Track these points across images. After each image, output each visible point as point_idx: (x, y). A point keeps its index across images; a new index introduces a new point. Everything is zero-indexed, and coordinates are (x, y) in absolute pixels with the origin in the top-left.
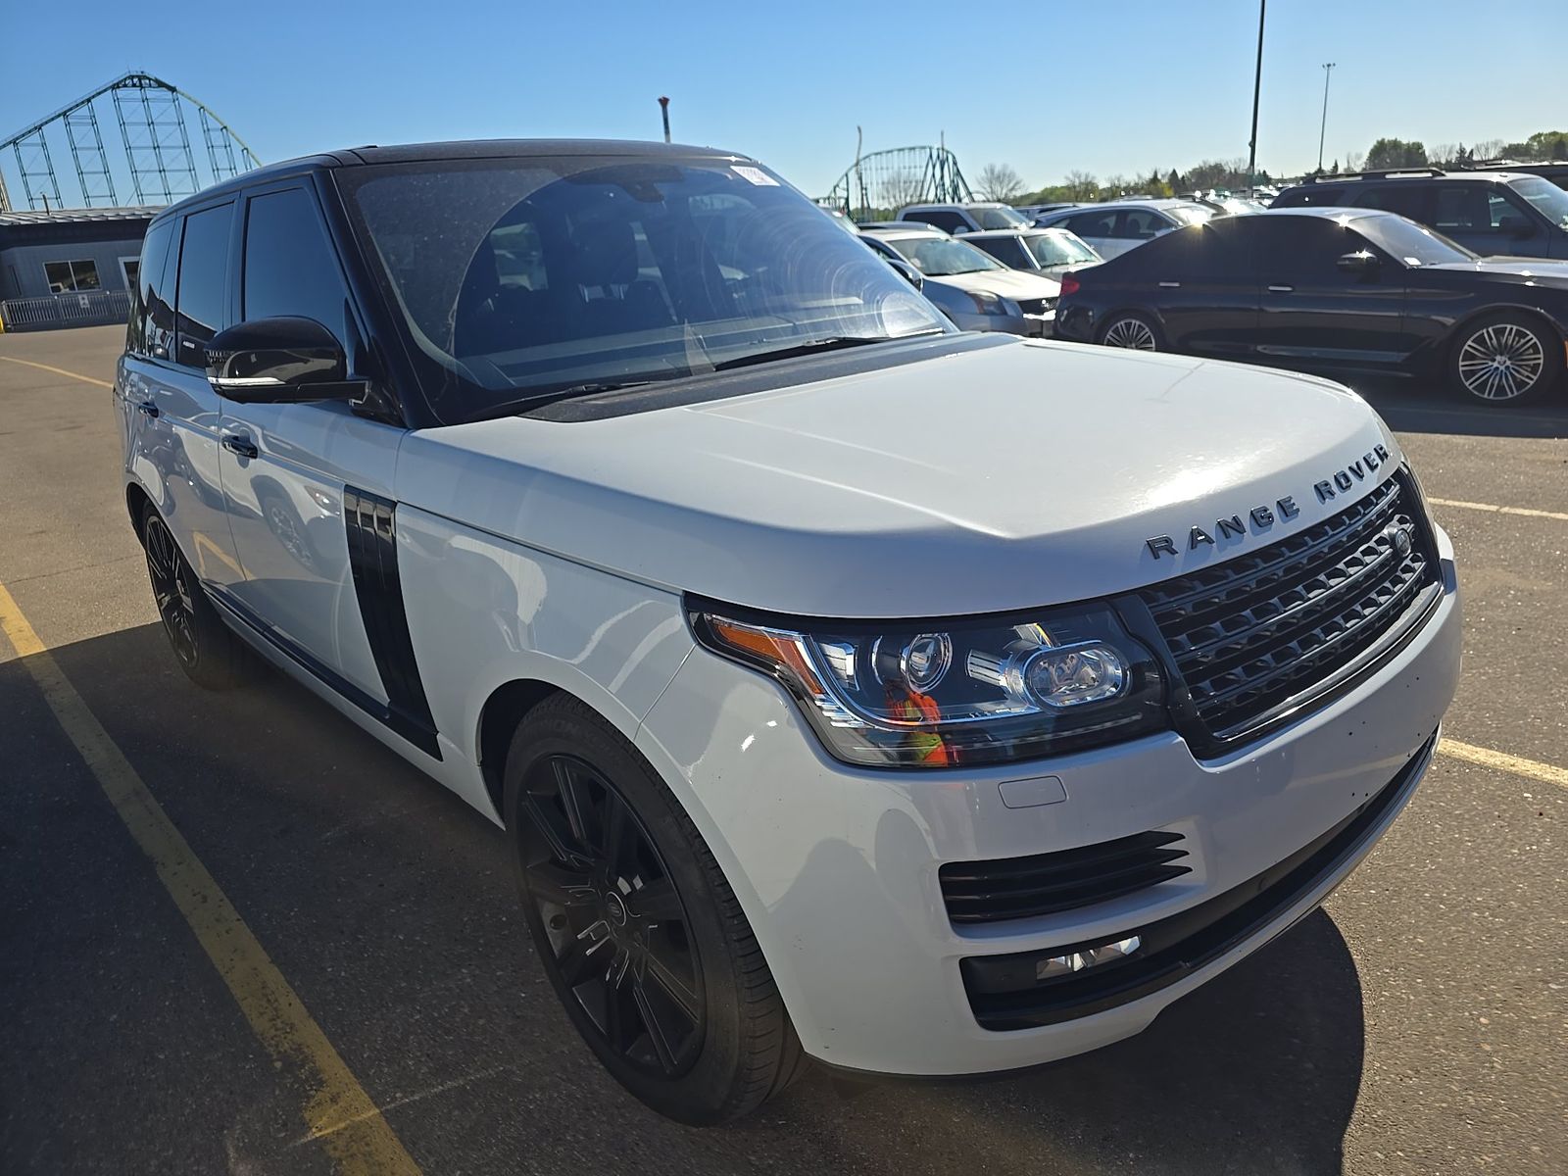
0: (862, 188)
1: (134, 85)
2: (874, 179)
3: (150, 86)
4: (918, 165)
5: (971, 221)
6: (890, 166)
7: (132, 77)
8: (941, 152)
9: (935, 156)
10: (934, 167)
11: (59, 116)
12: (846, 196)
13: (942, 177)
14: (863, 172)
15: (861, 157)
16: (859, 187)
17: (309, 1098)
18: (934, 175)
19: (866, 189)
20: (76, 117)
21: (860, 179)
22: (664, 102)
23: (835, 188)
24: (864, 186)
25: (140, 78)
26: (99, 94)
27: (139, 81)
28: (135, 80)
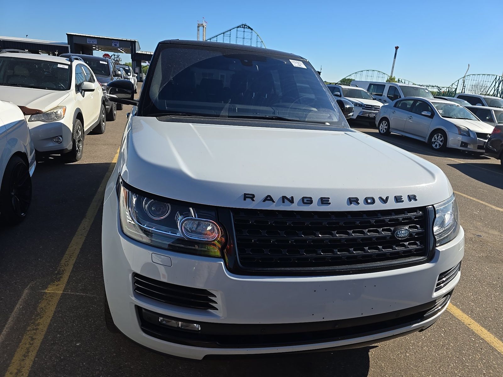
0: (463, 86)
1: (243, 27)
2: (468, 84)
3: (246, 28)
4: (489, 81)
5: (484, 102)
6: (478, 80)
7: (242, 25)
8: (501, 77)
9: (497, 79)
10: (496, 83)
11: (222, 33)
12: (456, 88)
13: (498, 87)
14: (466, 80)
15: (467, 75)
16: (462, 85)
17: (54, 282)
18: (495, 85)
19: (465, 87)
20: (227, 34)
21: (464, 83)
22: (397, 48)
23: (452, 84)
24: (465, 85)
25: (245, 25)
26: (233, 29)
27: (244, 26)
28: (243, 26)
